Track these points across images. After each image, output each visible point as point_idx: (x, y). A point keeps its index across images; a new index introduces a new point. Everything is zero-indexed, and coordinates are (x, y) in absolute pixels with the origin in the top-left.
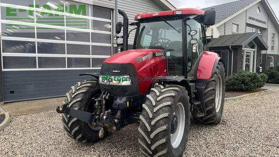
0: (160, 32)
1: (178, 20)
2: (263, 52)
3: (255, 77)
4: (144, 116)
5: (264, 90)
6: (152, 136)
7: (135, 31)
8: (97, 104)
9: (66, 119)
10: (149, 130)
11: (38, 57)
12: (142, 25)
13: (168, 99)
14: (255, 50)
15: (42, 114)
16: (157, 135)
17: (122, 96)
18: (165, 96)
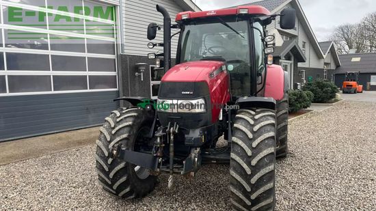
0: (204, 37)
1: (240, 22)
2: (300, 65)
3: (301, 96)
4: (238, 154)
5: (309, 111)
6: (253, 181)
7: (178, 35)
8: (159, 140)
9: (105, 167)
10: (249, 173)
11: (9, 76)
12: (187, 28)
13: (269, 128)
14: (292, 62)
15: (31, 162)
16: (261, 179)
17: (194, 127)
18: (262, 124)
